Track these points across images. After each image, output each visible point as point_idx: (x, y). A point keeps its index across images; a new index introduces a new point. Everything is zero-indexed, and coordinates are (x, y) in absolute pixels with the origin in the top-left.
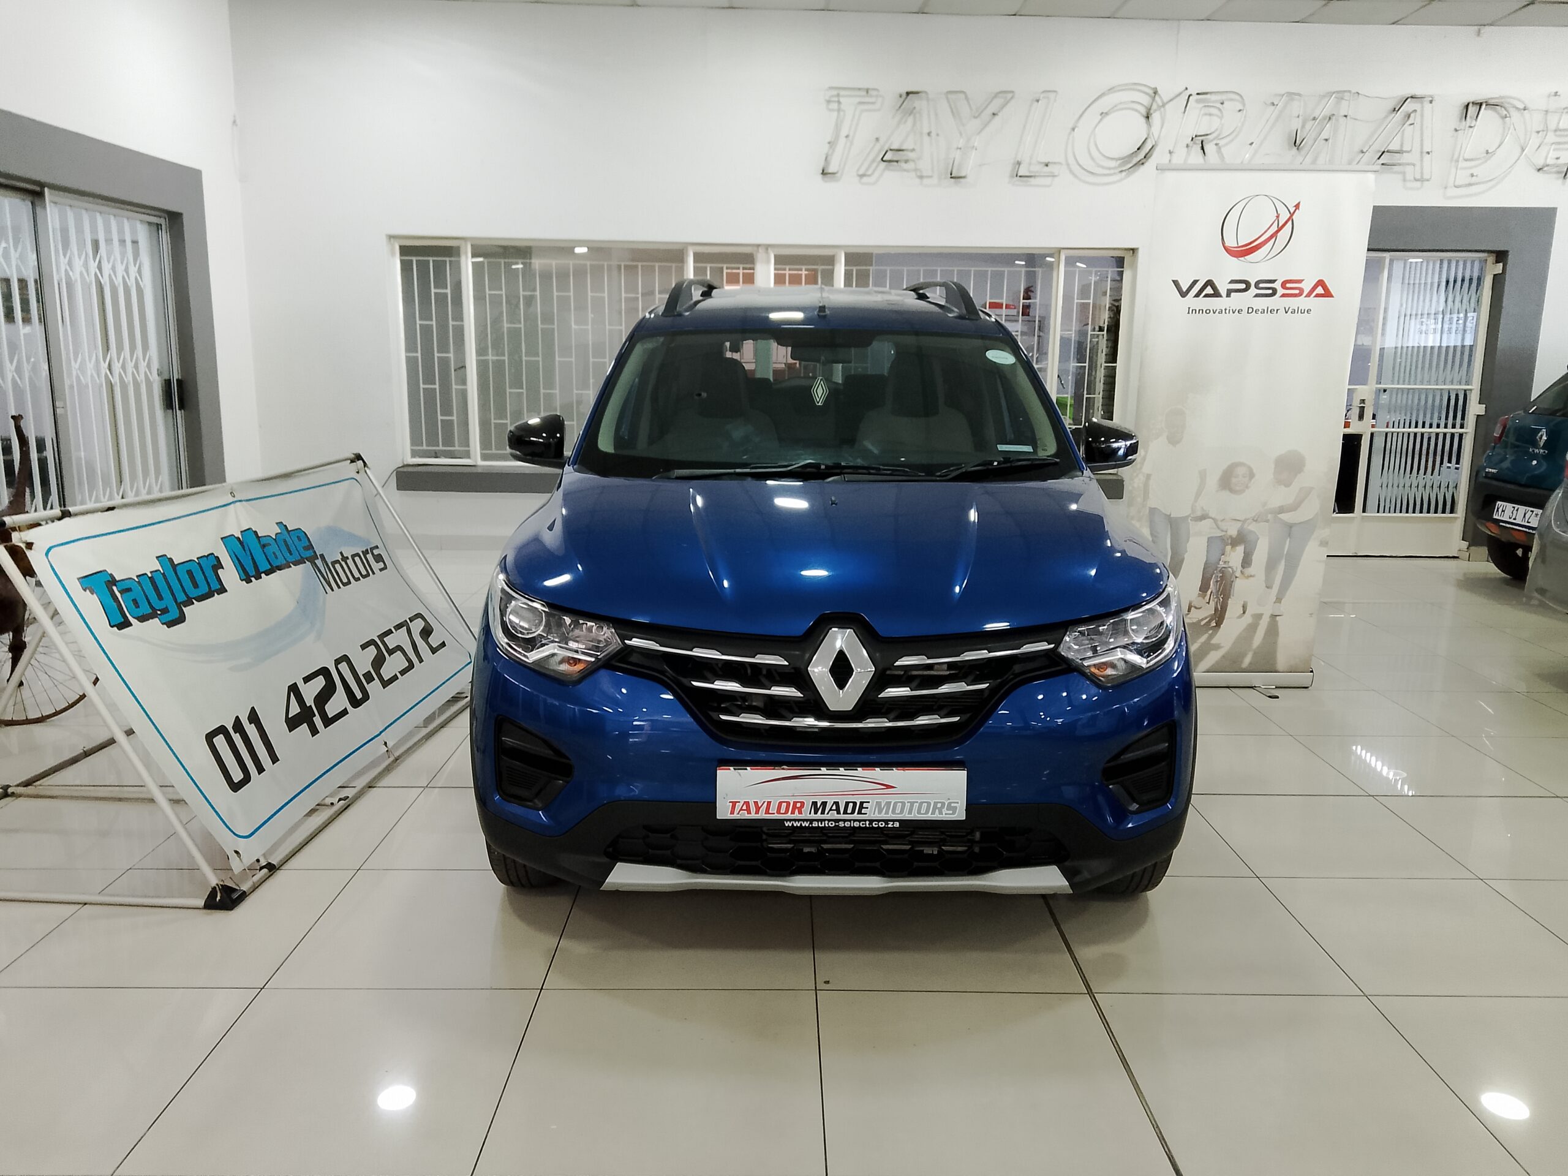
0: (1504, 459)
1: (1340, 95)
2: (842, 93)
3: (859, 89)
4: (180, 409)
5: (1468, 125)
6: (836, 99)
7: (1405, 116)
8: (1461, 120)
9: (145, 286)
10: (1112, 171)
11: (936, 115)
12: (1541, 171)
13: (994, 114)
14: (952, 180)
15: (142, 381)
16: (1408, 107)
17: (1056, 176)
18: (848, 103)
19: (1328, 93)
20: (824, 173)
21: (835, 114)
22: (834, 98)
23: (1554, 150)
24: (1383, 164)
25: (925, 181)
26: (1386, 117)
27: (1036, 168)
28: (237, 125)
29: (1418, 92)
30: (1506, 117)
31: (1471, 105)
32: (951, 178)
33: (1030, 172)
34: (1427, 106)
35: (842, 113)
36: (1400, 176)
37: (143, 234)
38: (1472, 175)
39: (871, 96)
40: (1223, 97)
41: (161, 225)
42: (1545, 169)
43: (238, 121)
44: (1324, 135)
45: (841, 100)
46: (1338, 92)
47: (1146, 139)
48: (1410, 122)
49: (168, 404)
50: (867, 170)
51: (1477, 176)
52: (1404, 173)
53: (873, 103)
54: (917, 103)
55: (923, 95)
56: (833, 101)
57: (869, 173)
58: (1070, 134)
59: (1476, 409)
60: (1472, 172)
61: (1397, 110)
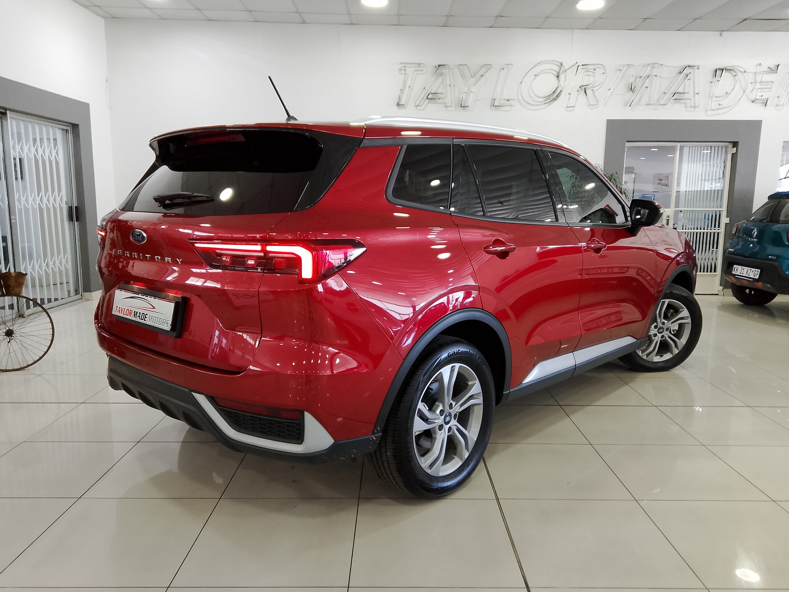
0: (738, 244)
1: (652, 66)
2: (407, 65)
3: (415, 64)
4: (76, 221)
5: (717, 80)
6: (404, 68)
7: (686, 76)
8: (713, 77)
9: (60, 160)
10: (541, 103)
11: (453, 76)
12: (754, 102)
13: (482, 76)
14: (462, 108)
15: (57, 207)
16: (687, 71)
17: (512, 106)
18: (410, 70)
19: (647, 64)
20: (398, 105)
21: (404, 75)
22: (403, 68)
23: (760, 92)
24: (675, 99)
25: (448, 108)
26: (676, 76)
27: (503, 102)
28: (108, 82)
29: (692, 64)
30: (736, 76)
31: (718, 70)
33: (500, 104)
34: (696, 70)
35: (407, 76)
36: (684, 105)
37: (59, 135)
38: (720, 105)
39: (421, 67)
40: (595, 67)
41: (68, 130)
42: (756, 101)
43: (109, 80)
44: (645, 85)
45: (406, 69)
46: (652, 64)
47: (557, 87)
48: (688, 78)
49: (71, 218)
50: (420, 103)
51: (722, 105)
52: (686, 104)
53: (422, 70)
54: (444, 70)
55: (447, 66)
56: (403, 70)
58: (520, 85)
59: (725, 220)
60: (719, 103)
61: (681, 72)
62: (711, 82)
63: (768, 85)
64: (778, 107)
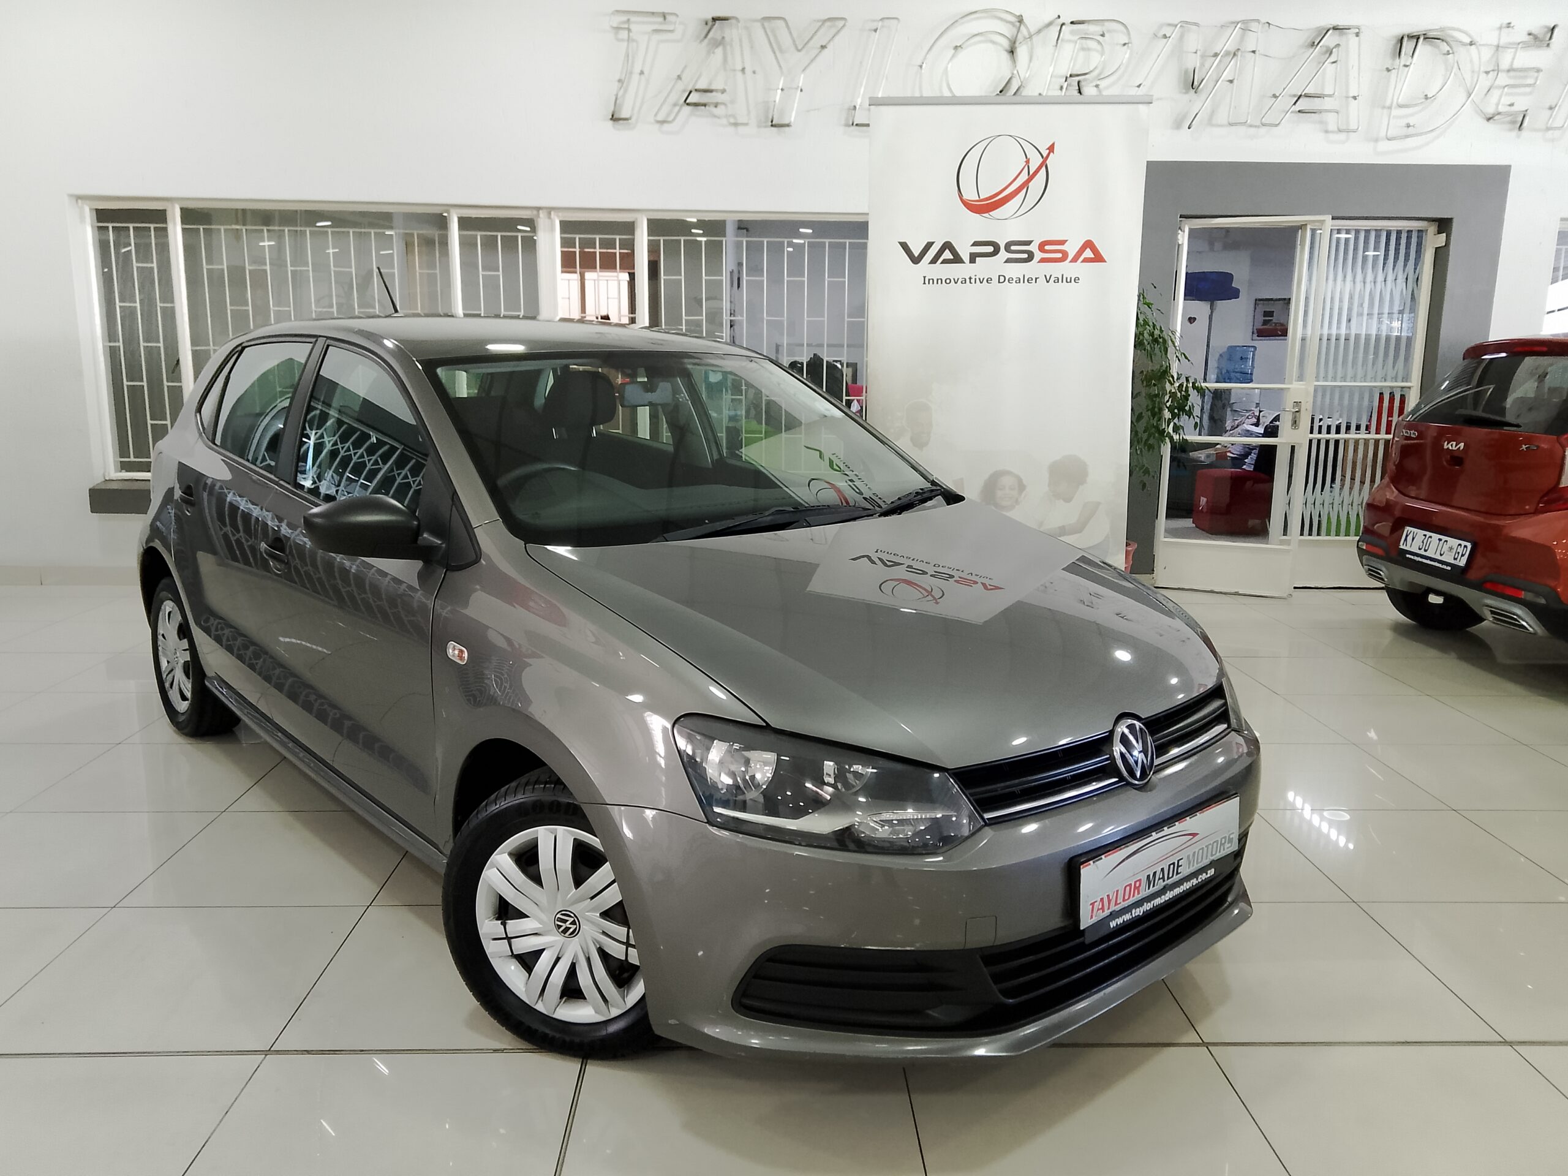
1: (1245, 26)
2: (633, 19)
3: (653, 13)
5: (1402, 64)
6: (626, 26)
7: (1327, 52)
8: (1393, 58)
11: (751, 46)
12: (1491, 121)
13: (822, 46)
14: (773, 128)
16: (1330, 40)
18: (641, 31)
19: (1233, 23)
20: (614, 118)
21: (625, 44)
22: (624, 24)
23: (1508, 94)
24: (1299, 111)
25: (741, 129)
26: (1302, 54)
29: (1341, 23)
30: (1448, 53)
31: (1405, 39)
32: (772, 126)
34: (1353, 40)
35: (633, 44)
36: (1322, 127)
38: (1408, 126)
39: (669, 23)
40: (1105, 27)
42: (1496, 118)
44: (1226, 75)
45: (633, 27)
46: (1244, 22)
47: (1010, 79)
48: (1332, 59)
50: (668, 115)
51: (1413, 126)
52: (1325, 123)
53: (672, 32)
54: (727, 33)
55: (733, 21)
56: (622, 29)
57: (670, 119)
58: (916, 73)
60: (1407, 122)
61: (1316, 44)
62: (1388, 70)
63: (1525, 77)
64: (1550, 134)
